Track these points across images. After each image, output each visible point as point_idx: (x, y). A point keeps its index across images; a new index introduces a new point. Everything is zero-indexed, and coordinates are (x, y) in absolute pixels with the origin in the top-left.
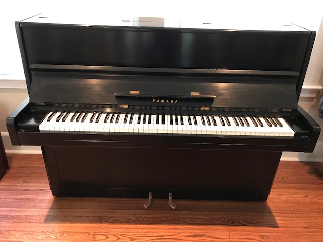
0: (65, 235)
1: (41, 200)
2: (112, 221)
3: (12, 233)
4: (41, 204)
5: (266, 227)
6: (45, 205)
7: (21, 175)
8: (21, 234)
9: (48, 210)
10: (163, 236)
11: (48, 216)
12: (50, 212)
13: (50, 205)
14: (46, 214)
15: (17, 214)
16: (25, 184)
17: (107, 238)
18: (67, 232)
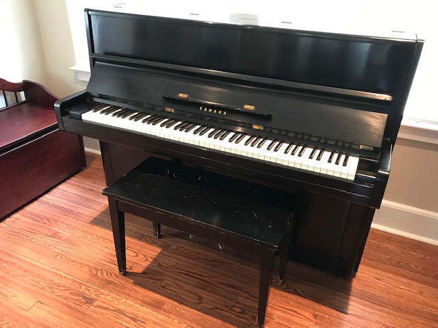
0: (101, 240)
1: (99, 202)
2: (151, 241)
3: (59, 223)
4: (96, 206)
5: (329, 307)
6: (99, 208)
7: (94, 176)
8: (65, 226)
9: (99, 213)
10: (194, 273)
11: (95, 219)
12: (99, 215)
13: (103, 209)
14: (95, 216)
15: (72, 209)
16: (92, 184)
17: (137, 256)
18: (104, 238)
